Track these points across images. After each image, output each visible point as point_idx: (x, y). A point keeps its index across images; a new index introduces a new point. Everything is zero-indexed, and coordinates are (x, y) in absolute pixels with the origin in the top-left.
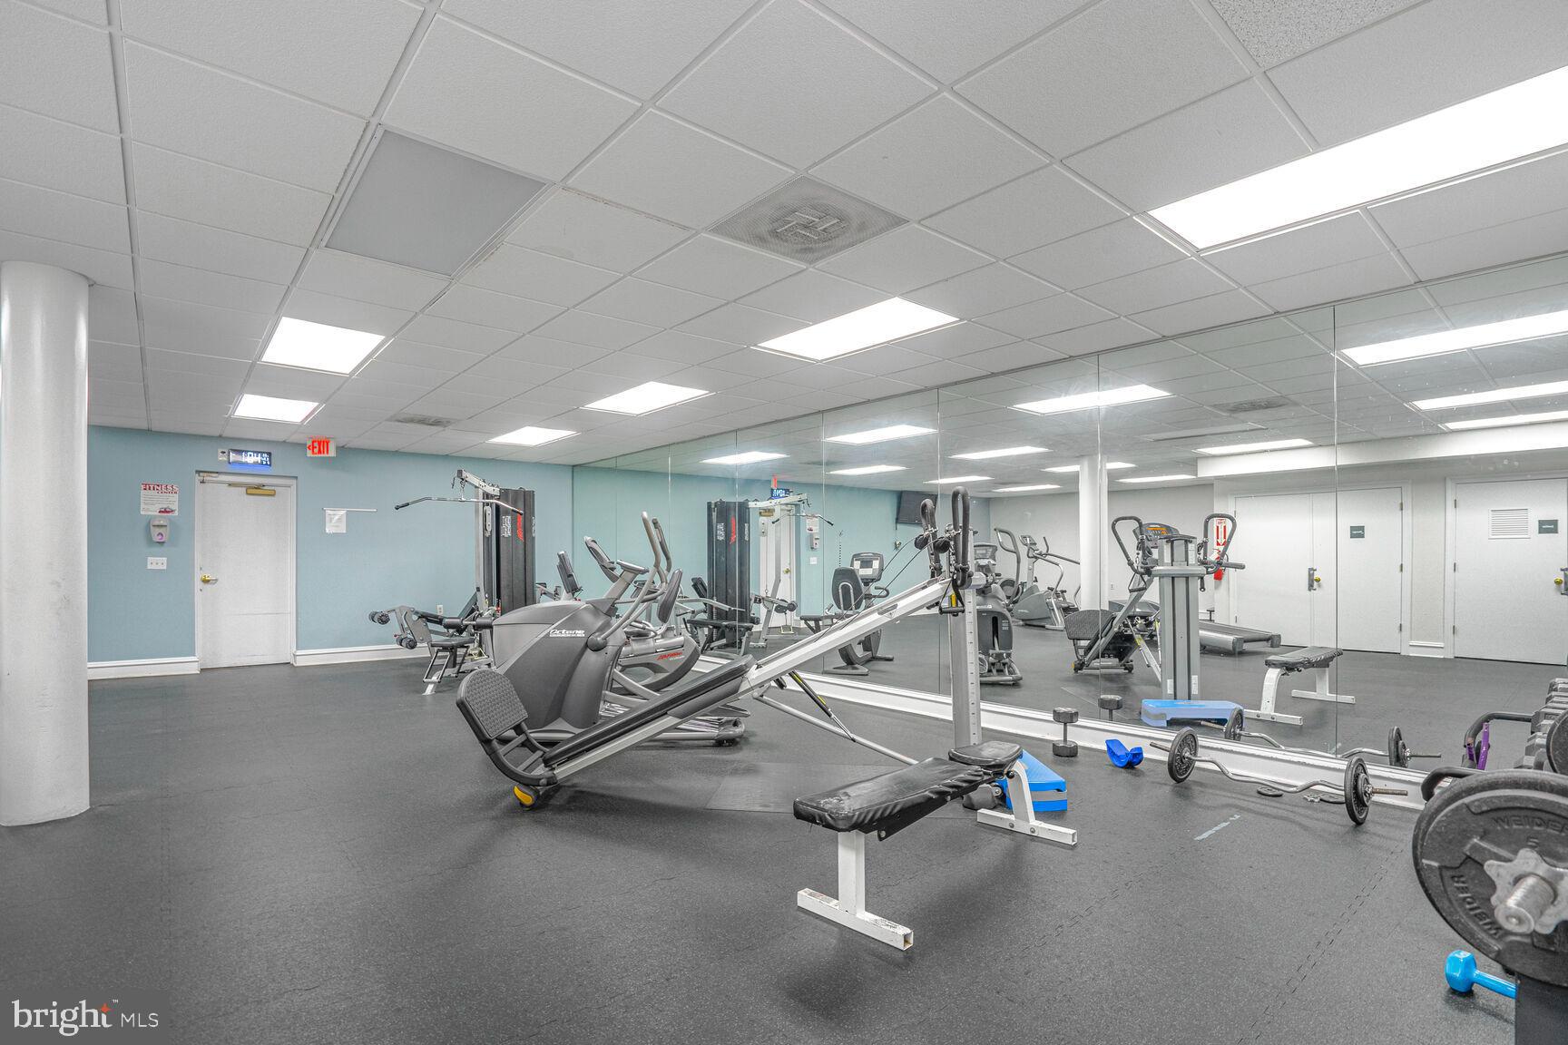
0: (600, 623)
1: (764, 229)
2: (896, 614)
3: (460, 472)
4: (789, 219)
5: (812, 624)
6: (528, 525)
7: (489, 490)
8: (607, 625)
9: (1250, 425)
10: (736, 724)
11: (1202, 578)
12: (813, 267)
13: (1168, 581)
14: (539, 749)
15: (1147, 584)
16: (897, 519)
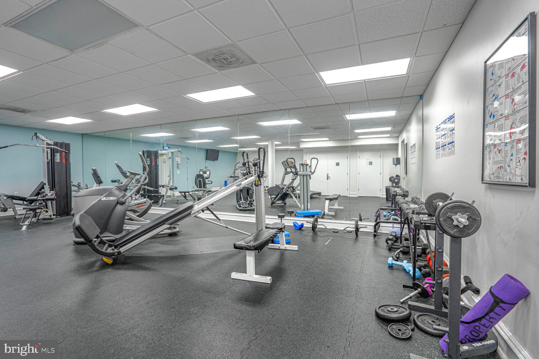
0: (122, 194)
1: (211, 58)
2: (242, 186)
3: (36, 134)
4: (221, 56)
5: (183, 194)
6: (67, 157)
7: (49, 142)
8: (125, 195)
9: (318, 133)
10: (174, 228)
11: (310, 176)
12: (220, 72)
13: (302, 177)
14: (107, 243)
15: (296, 177)
16: (206, 158)
